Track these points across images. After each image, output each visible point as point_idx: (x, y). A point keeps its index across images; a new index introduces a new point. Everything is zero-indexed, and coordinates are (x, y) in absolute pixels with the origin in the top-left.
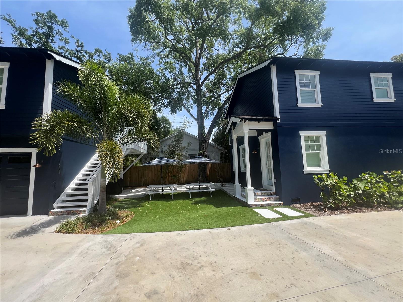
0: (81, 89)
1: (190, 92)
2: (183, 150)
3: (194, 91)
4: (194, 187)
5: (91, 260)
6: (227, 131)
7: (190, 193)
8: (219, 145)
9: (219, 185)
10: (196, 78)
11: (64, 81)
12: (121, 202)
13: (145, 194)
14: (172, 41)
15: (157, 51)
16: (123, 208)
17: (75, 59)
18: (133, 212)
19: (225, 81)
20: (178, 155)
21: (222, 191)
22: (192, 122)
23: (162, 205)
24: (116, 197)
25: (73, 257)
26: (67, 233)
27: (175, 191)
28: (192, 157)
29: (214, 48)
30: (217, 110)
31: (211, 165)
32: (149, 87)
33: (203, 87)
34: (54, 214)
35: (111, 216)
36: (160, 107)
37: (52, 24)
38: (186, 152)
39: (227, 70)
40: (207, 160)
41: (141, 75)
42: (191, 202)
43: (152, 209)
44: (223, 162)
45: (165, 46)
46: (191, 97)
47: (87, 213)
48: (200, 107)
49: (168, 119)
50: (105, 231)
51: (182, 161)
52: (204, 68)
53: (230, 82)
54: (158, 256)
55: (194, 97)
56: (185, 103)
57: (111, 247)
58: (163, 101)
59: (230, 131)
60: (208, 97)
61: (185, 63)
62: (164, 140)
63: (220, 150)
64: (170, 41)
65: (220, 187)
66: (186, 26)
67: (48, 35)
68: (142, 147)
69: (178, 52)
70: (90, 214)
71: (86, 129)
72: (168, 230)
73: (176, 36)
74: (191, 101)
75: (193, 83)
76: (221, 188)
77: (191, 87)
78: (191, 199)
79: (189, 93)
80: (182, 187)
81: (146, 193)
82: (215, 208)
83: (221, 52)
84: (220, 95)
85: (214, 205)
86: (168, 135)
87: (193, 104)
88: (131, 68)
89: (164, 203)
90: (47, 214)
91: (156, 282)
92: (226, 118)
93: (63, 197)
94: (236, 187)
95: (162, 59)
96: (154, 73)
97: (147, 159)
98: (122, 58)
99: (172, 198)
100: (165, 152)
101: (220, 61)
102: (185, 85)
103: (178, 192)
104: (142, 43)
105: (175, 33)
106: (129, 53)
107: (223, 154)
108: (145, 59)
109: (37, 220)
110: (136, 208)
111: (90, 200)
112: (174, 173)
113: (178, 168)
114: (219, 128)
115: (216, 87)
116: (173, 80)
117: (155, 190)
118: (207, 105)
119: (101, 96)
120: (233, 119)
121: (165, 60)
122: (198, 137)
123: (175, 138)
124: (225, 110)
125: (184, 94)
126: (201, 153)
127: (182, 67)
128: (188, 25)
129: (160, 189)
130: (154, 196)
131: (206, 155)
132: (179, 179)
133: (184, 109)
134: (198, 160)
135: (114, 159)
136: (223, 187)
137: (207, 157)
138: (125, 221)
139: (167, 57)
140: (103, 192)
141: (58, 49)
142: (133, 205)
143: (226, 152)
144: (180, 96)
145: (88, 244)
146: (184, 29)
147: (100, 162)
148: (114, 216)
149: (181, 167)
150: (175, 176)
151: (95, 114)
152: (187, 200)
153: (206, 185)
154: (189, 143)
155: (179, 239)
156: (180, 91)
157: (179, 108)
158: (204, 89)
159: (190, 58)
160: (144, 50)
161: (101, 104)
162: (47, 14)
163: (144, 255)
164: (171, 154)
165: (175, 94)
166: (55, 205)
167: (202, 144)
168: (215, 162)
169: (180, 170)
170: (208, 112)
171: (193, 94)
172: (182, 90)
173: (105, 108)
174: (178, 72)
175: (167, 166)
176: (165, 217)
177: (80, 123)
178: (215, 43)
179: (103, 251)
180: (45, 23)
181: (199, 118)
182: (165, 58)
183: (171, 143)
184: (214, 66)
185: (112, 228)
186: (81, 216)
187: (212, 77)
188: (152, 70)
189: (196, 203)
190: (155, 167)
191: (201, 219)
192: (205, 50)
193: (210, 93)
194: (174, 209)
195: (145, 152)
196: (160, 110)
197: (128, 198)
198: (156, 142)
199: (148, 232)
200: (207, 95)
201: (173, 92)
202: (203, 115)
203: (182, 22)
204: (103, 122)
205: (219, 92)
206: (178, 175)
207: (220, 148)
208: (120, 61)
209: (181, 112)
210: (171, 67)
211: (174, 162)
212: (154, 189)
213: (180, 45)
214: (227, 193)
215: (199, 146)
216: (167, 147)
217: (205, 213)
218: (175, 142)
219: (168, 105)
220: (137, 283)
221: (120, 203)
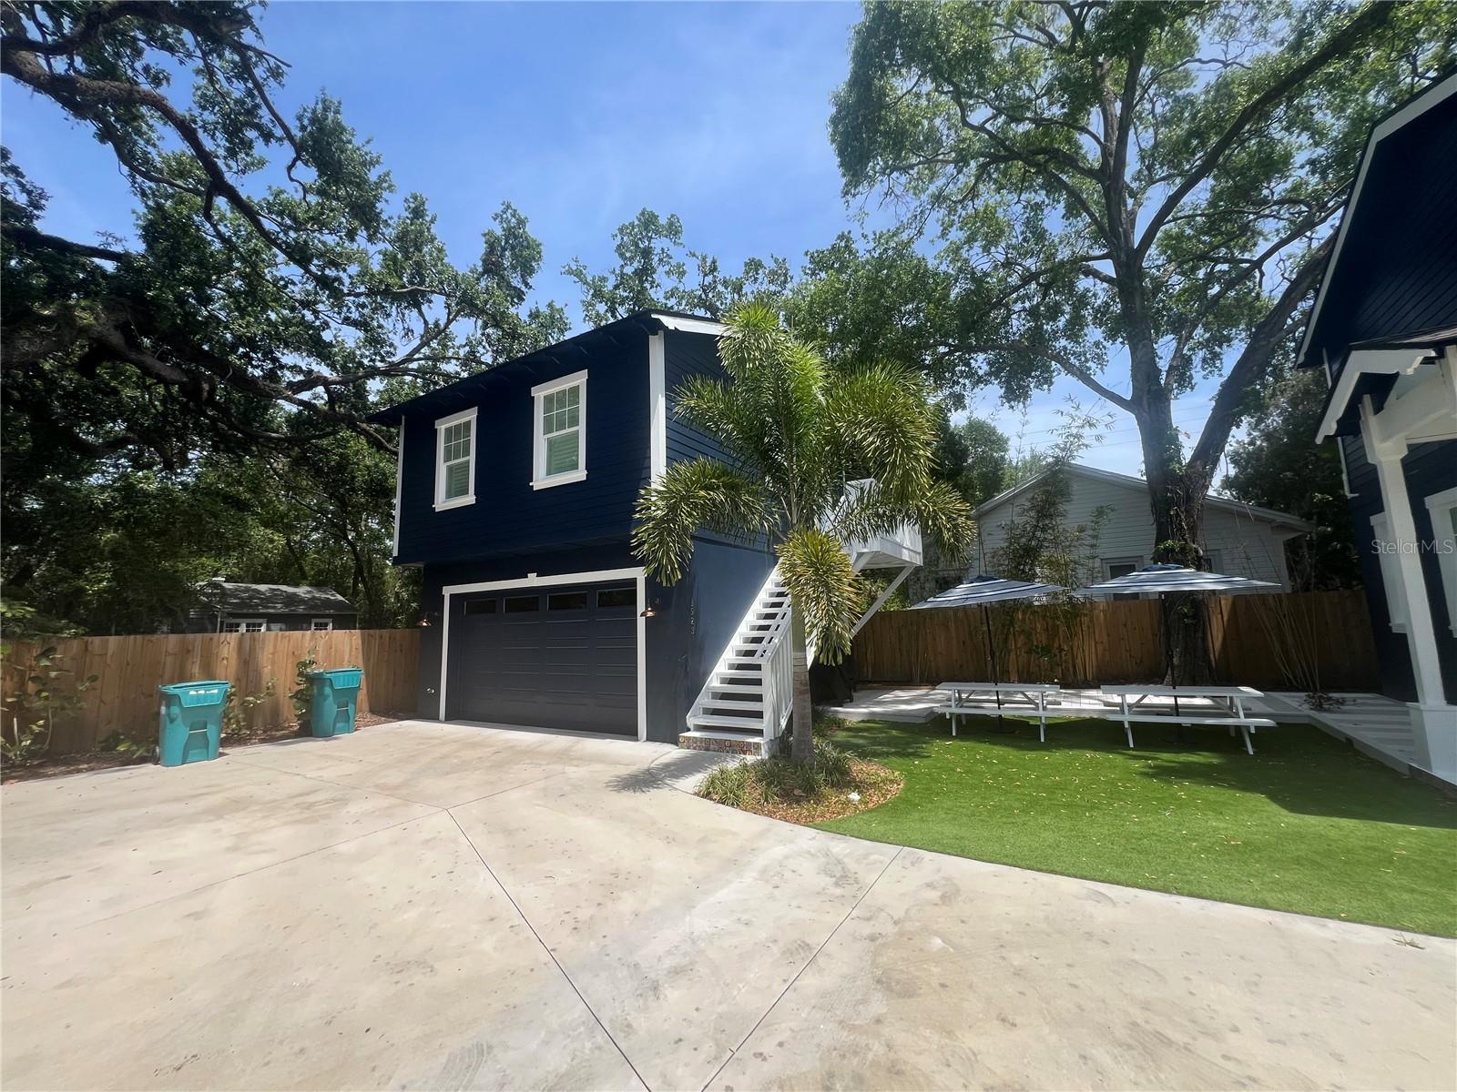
0: (725, 390)
1: (1084, 296)
2: (1075, 543)
3: (1105, 285)
4: (1145, 701)
5: (794, 903)
6: (1329, 427)
7: (1127, 726)
8: (1270, 505)
9: (1295, 704)
10: (1112, 231)
11: (688, 382)
12: (854, 730)
13: (931, 712)
14: (988, 126)
15: (933, 189)
16: (863, 754)
17: (700, 312)
18: (897, 770)
19: (1279, 188)
20: (1051, 563)
21: (1319, 730)
22: (1108, 419)
23: (1003, 761)
24: (837, 712)
25: (749, 877)
26: (723, 803)
27: (1053, 709)
28: (1120, 570)
29: (1197, 60)
30: (1242, 340)
31: (1230, 602)
32: (914, 326)
33: (1154, 257)
34: (691, 743)
35: (831, 774)
36: (957, 389)
37: (650, 242)
38: (1088, 552)
39: (1287, 129)
40: (1206, 582)
41: (882, 294)
42: (1137, 765)
43: (966, 772)
44: (1306, 588)
45: (962, 159)
46: (1090, 318)
47: (764, 755)
48: (1144, 346)
49: (994, 427)
50: (819, 820)
51: (1075, 586)
52: (1146, 173)
53: (1314, 179)
54: (1017, 960)
55: (1103, 314)
56: (1065, 348)
57: (844, 877)
58: (968, 365)
59: (1351, 424)
60: (1184, 291)
61: (1053, 186)
62: (986, 508)
63: (1283, 527)
64: (981, 128)
65: (1306, 710)
66: (1043, 38)
67: (645, 273)
68: (907, 543)
69: (1018, 156)
70: (773, 757)
71: (746, 504)
72: (1044, 868)
73: (1001, 100)
74: (1094, 333)
75: (1097, 252)
76: (1309, 716)
77: (1090, 272)
78: (1134, 753)
79: (1082, 301)
80: (1080, 697)
81: (936, 710)
82: (1284, 812)
83: (1245, 61)
84: (1258, 264)
85: (1274, 797)
86: (999, 490)
87: (1105, 343)
88: (848, 284)
89: (1011, 754)
90: (675, 741)
91: (1026, 1061)
92: (1312, 361)
93: (703, 700)
94: (1427, 718)
95: (952, 211)
96: (926, 270)
97: (927, 585)
98: (820, 261)
99: (1042, 740)
100: (993, 557)
101: (1242, 103)
102: (1060, 276)
103: (1066, 715)
104: (878, 185)
105: (996, 92)
106: (838, 238)
107: (1305, 544)
108: (894, 235)
109: (656, 755)
110: (907, 761)
111: (768, 715)
112: (1041, 638)
113: (1058, 618)
114: (1260, 421)
115: (1228, 233)
116: (1002, 273)
117: (968, 700)
118: (1180, 326)
119: (775, 398)
120: (1363, 362)
121: (964, 208)
122: (1145, 478)
123: (1033, 498)
124: (1296, 325)
125: (1054, 312)
126: (1166, 548)
127: (1037, 207)
128: (1051, 30)
129: (987, 700)
130: (964, 723)
131: (1199, 558)
132: (1066, 662)
133: (1063, 374)
134: (1154, 582)
135: (829, 590)
136: (1324, 714)
137: (1202, 564)
138: (876, 799)
139: (973, 193)
140: (802, 693)
141: (664, 301)
142: (896, 746)
143: (1325, 539)
144: (1039, 328)
145: (779, 851)
146: (1033, 57)
147: (788, 600)
148: (841, 779)
149: (1070, 615)
150: (1047, 650)
151: (765, 454)
152: (1116, 756)
153: (1212, 698)
154: (1100, 512)
155: (1102, 915)
156: (1038, 305)
157: (1038, 373)
158: (1160, 262)
159: (1071, 161)
160: (887, 205)
161: (777, 422)
162: (639, 220)
163: (962, 937)
164: (1021, 561)
165: (1018, 324)
166: (691, 720)
167: (1169, 510)
168: (1256, 588)
169: (1069, 628)
170: (1187, 361)
171: (1099, 302)
172: (1044, 299)
173: (790, 431)
174: (1022, 233)
175: (1007, 610)
176: (1025, 811)
177: (732, 488)
178: (1199, 33)
179: (823, 884)
180: (637, 245)
181: (1141, 398)
182: (961, 202)
183: (1019, 517)
184: (1203, 144)
185: (839, 813)
186: (750, 759)
187: (1201, 193)
188: (918, 266)
189: (1163, 773)
190: (960, 614)
191: (1206, 850)
192: (1145, 91)
193: (1194, 269)
194: (1058, 786)
195: (919, 561)
196: (959, 401)
197: (874, 722)
198: (961, 520)
199: (962, 853)
200: (1177, 282)
201: (1006, 321)
202: (1164, 375)
203: (1026, 32)
204: (788, 476)
205: (1244, 249)
206: (1056, 645)
207: (1279, 517)
208: (813, 274)
209: (1049, 390)
210: (989, 228)
211: (1038, 592)
212: (964, 696)
213: (1026, 126)
214: (1356, 746)
215: (1152, 519)
216: (1003, 534)
217: (1226, 829)
218: (1033, 514)
219: (989, 374)
220: (950, 1034)
221: (851, 734)
